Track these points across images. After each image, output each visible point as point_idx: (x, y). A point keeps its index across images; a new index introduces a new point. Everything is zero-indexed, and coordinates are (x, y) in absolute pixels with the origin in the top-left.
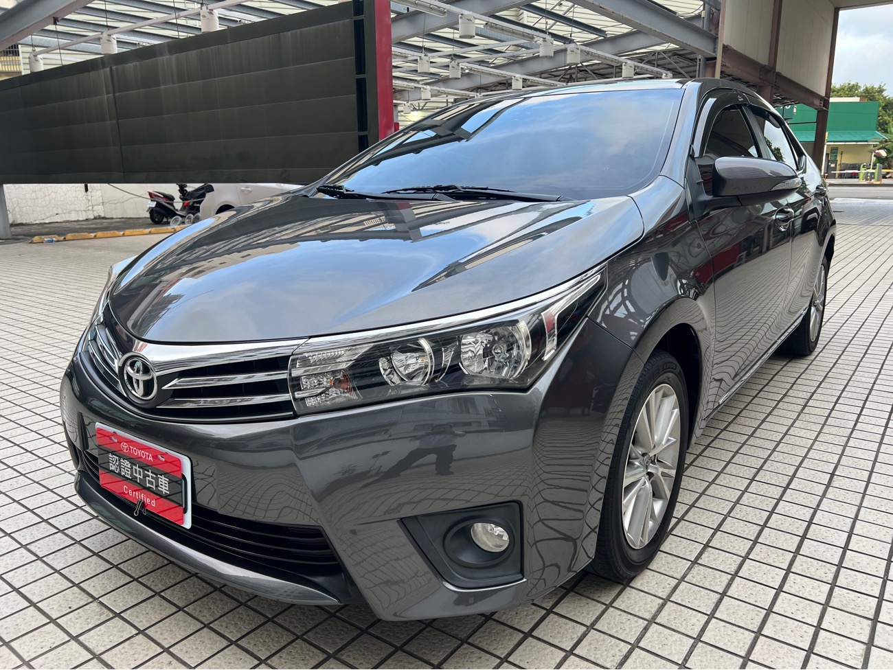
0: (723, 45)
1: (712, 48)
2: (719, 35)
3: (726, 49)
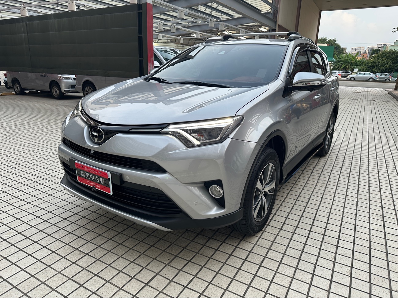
2: (277, 20)
3: (279, 26)
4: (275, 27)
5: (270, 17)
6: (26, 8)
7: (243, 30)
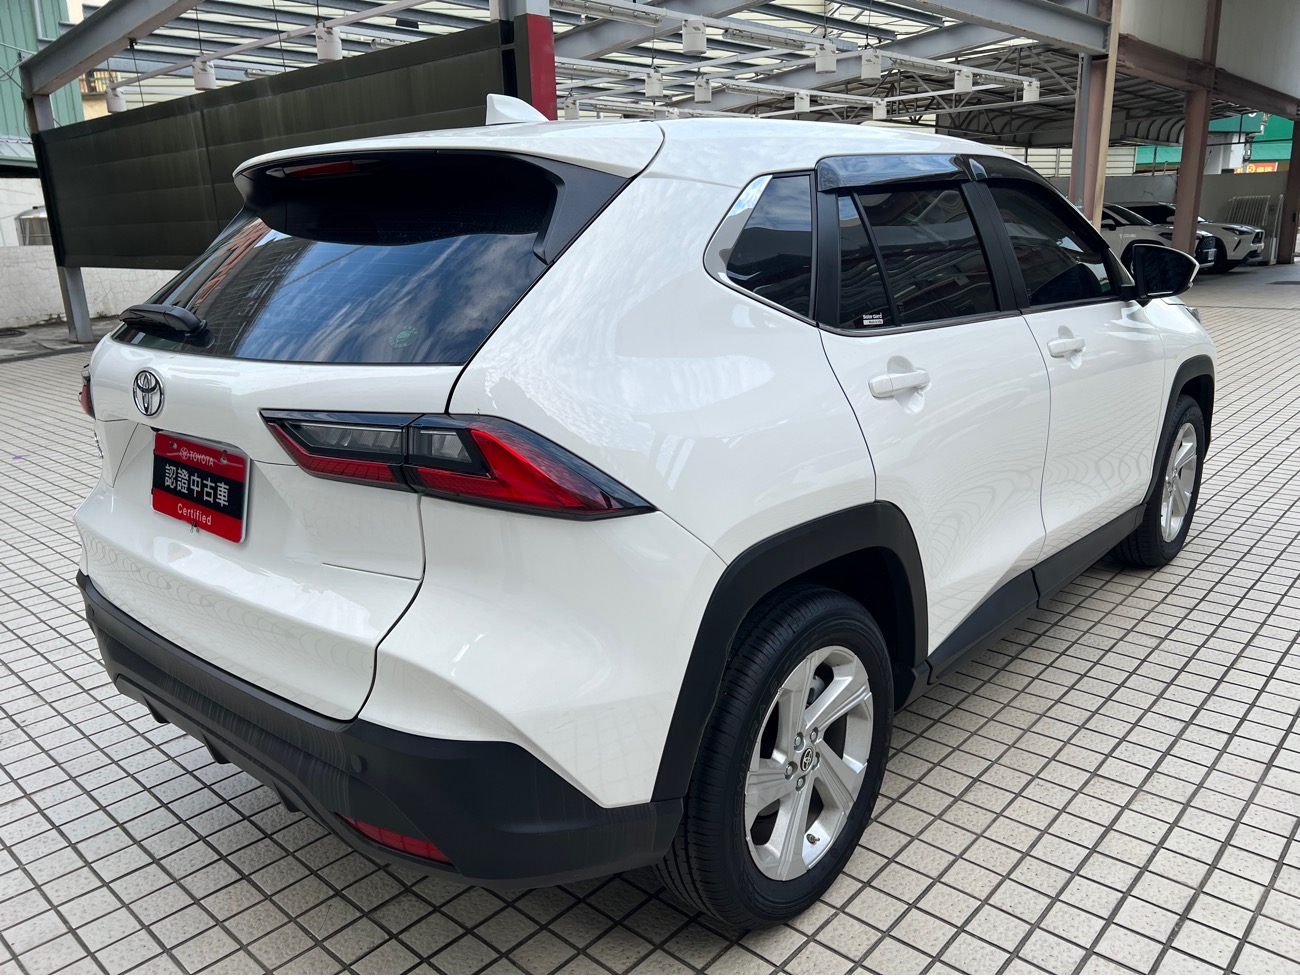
0: (1120, 35)
1: (1102, 41)
2: (1113, 20)
3: (1124, 41)
4: (1105, 46)
5: (1085, 13)
6: (212, 63)
7: (967, 70)
